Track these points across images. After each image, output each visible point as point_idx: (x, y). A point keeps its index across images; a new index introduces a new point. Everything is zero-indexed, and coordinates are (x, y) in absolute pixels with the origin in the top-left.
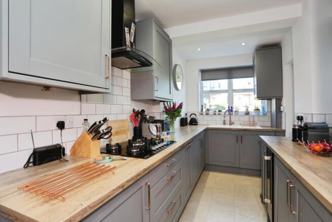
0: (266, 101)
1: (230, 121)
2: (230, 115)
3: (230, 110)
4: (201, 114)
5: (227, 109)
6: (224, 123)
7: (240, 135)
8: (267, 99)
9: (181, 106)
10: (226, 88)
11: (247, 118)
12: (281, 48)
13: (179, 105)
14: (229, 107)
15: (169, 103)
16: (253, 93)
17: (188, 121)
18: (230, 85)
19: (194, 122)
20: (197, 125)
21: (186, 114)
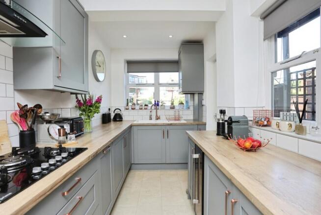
0: (189, 95)
1: (157, 116)
2: (156, 109)
3: (157, 104)
4: (127, 109)
5: (153, 103)
6: (151, 119)
7: (166, 130)
8: (190, 94)
9: (99, 100)
10: (153, 82)
11: (172, 112)
12: (203, 45)
13: (97, 98)
14: (155, 102)
15: (83, 96)
16: (178, 87)
17: (112, 117)
18: (157, 78)
19: (118, 118)
20: (121, 121)
21: (109, 109)
